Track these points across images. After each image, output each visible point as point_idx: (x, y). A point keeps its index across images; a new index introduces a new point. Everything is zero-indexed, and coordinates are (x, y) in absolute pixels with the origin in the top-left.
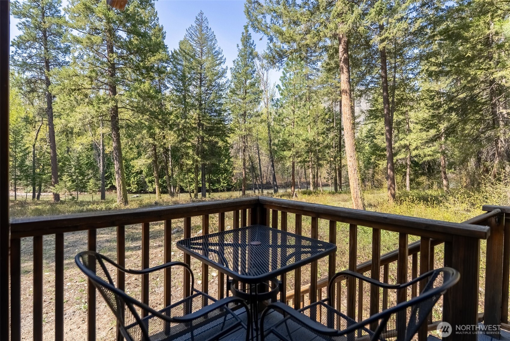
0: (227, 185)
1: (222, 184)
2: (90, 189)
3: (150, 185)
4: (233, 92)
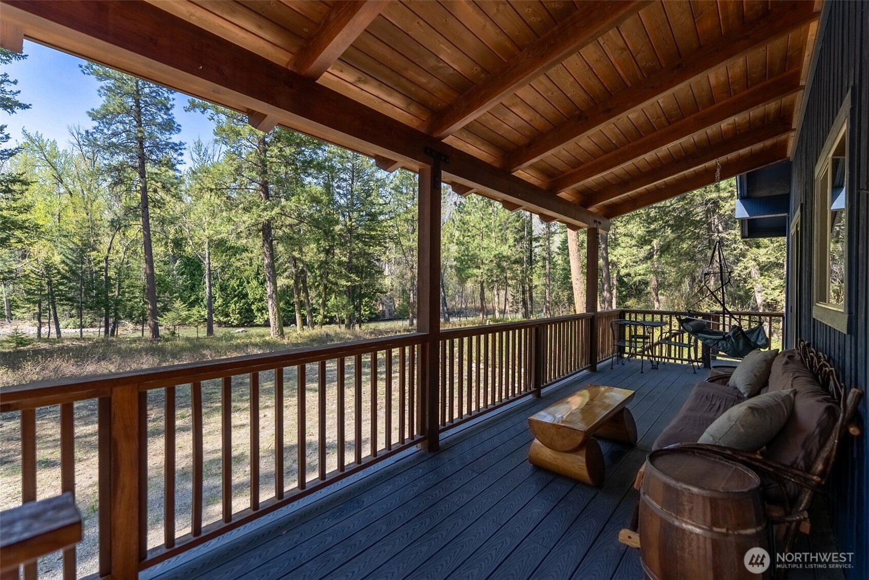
3: (259, 314)
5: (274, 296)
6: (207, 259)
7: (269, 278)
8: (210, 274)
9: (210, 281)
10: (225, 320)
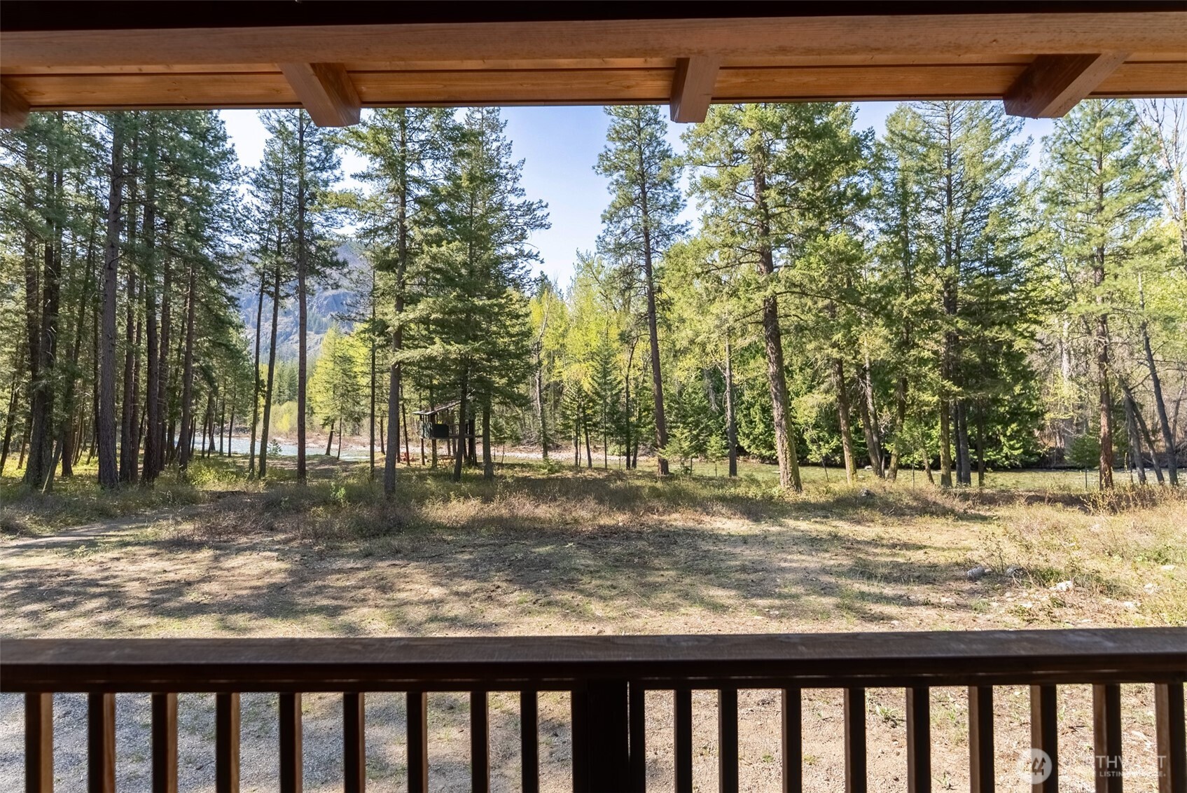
0: (1024, 453)
1: (1005, 450)
2: (713, 455)
3: (815, 448)
4: (1053, 199)
5: (784, 423)
6: (728, 370)
7: (775, 395)
8: (732, 392)
9: (732, 400)
10: (768, 453)
